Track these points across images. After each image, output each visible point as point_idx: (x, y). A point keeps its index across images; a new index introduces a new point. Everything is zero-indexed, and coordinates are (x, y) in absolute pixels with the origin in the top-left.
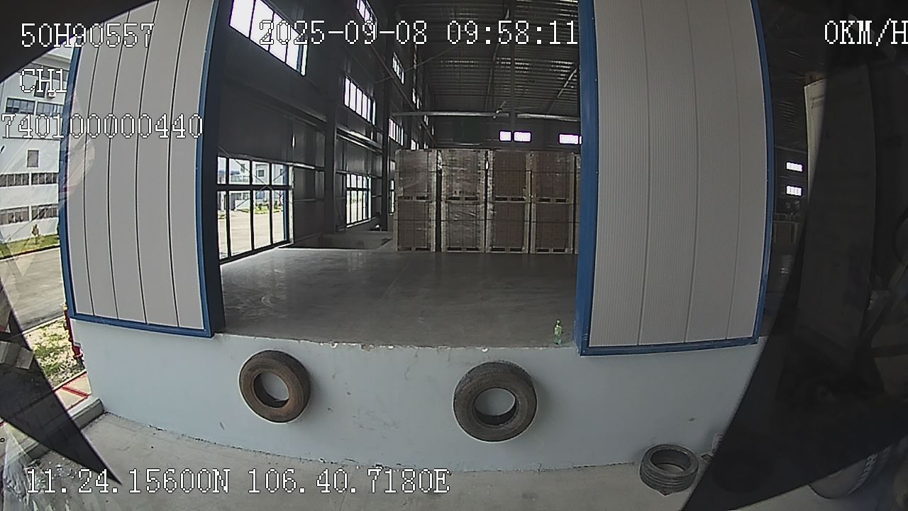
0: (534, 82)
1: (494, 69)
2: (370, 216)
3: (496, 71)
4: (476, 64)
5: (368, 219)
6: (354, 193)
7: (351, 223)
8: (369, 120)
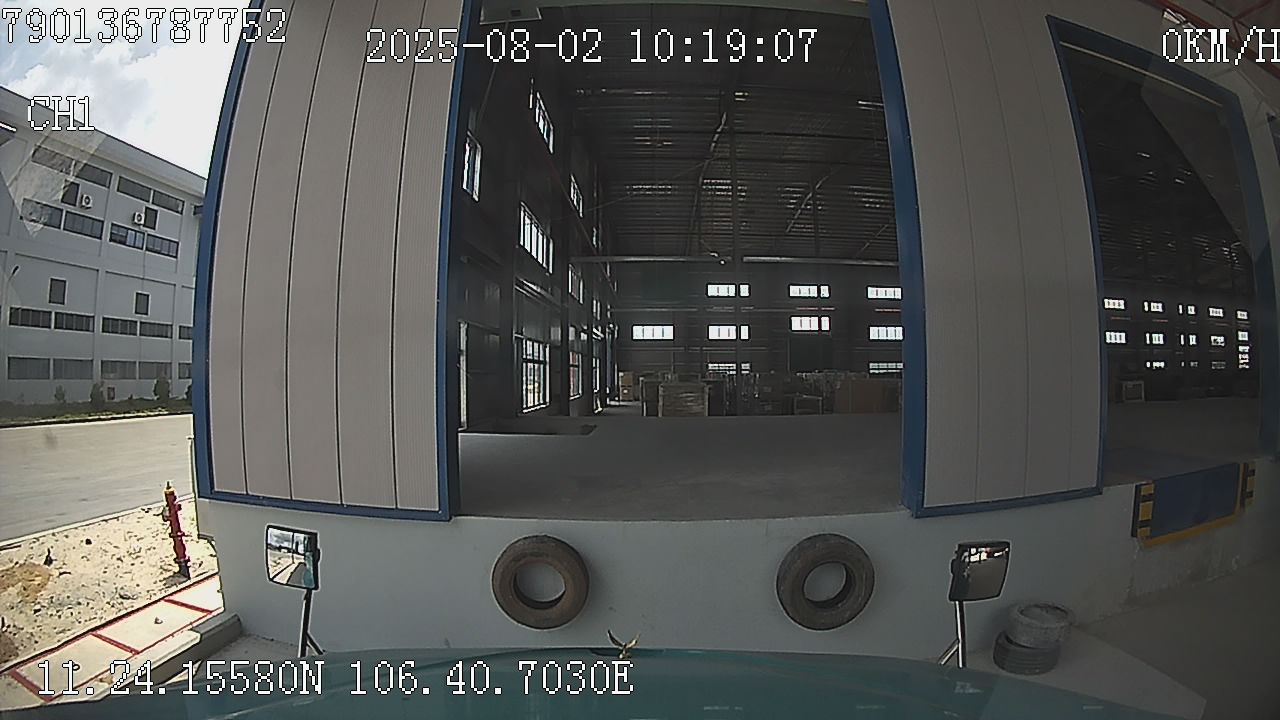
0: (753, 212)
1: (700, 195)
2: (548, 400)
3: (702, 199)
4: (675, 190)
5: (545, 403)
6: (530, 365)
7: (527, 408)
8: (544, 265)
